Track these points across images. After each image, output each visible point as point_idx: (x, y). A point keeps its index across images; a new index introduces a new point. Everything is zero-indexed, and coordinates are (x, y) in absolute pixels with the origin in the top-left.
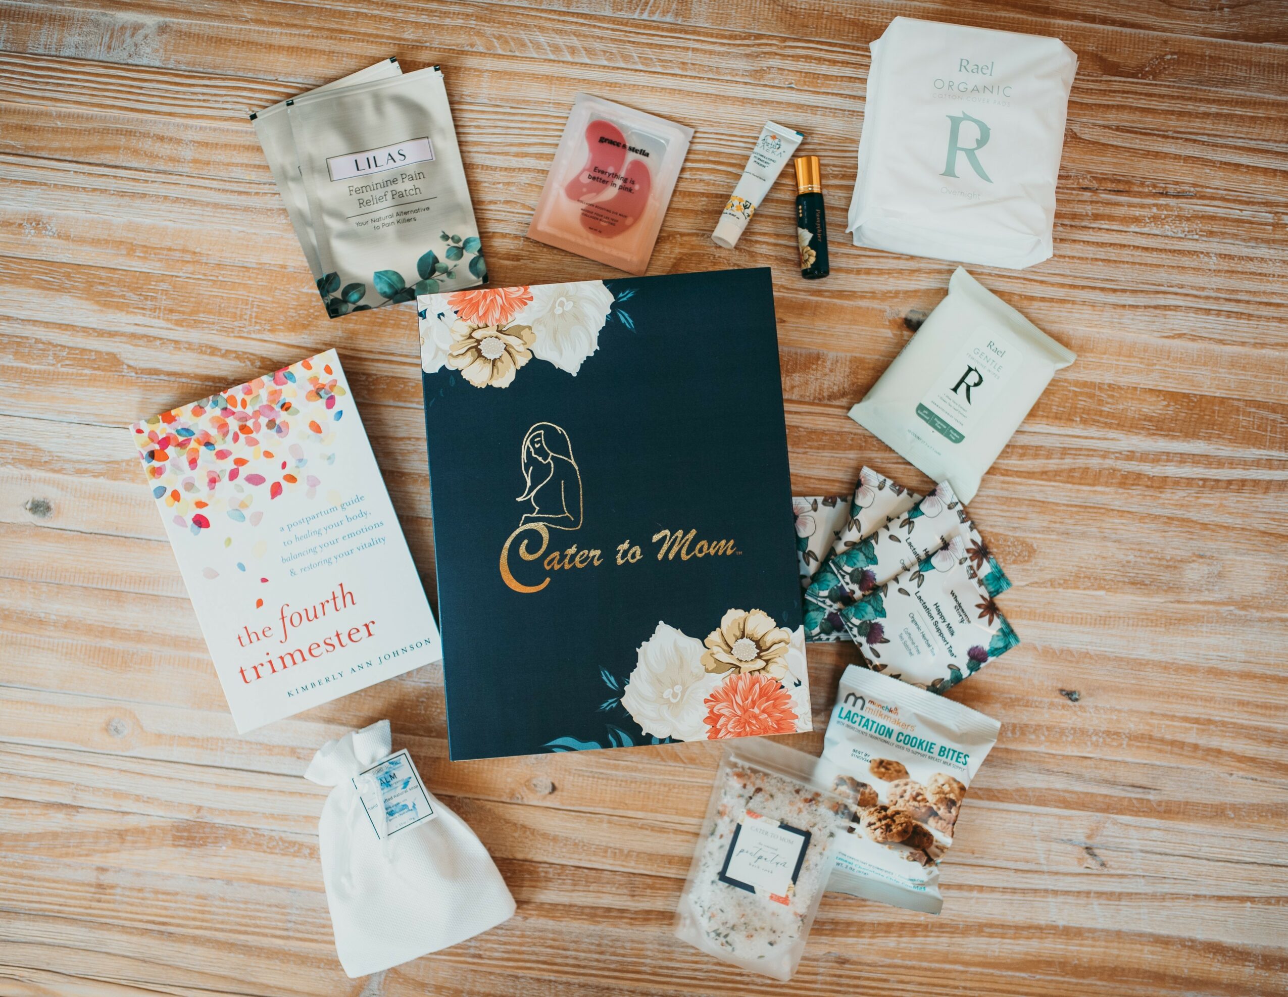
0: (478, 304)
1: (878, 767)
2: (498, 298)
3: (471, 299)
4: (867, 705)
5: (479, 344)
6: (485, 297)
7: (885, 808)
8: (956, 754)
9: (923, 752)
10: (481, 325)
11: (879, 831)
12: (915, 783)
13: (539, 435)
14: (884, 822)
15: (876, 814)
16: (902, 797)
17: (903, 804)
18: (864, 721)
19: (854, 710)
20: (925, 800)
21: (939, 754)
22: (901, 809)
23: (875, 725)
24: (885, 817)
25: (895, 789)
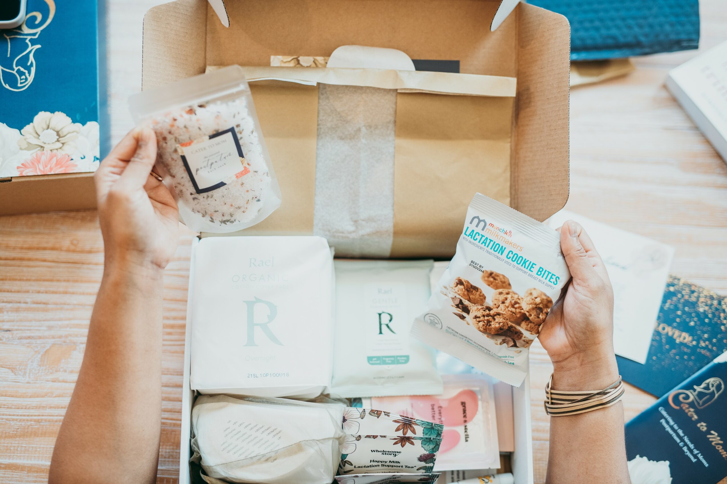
0: (57, 164)
1: (488, 277)
2: (42, 168)
3: (61, 167)
4: (488, 226)
5: (58, 139)
6: (51, 169)
7: (489, 309)
8: (550, 275)
9: (525, 270)
10: (56, 151)
11: (481, 324)
12: (515, 294)
13: (21, 83)
14: (486, 318)
15: (482, 311)
16: (503, 303)
17: (503, 309)
18: (483, 239)
19: (477, 230)
20: (520, 308)
21: (537, 274)
22: (501, 312)
23: (492, 243)
24: (488, 315)
25: (498, 296)
